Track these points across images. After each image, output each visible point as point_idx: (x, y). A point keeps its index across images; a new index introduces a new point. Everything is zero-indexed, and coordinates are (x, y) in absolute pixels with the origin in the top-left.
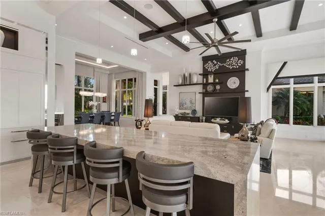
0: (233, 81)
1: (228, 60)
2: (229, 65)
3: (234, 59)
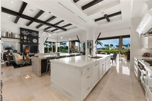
0: (35, 40)
2: (33, 34)
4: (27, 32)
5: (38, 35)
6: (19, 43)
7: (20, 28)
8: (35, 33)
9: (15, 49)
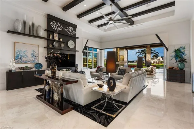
0: (71, 43)
1: (68, 27)
2: (68, 31)
3: (71, 28)
4: (59, 25)
5: (76, 33)
6: (45, 47)
7: (48, 14)
8: (71, 29)
9: (38, 60)
